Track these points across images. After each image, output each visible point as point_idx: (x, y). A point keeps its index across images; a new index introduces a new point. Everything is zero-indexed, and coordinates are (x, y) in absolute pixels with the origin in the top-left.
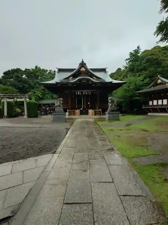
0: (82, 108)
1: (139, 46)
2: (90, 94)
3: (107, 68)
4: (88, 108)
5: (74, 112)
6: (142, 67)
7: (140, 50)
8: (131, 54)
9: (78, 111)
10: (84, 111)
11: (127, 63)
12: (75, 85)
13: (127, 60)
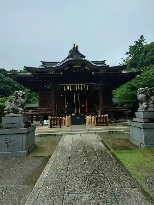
0: (74, 113)
1: (142, 36)
2: (87, 89)
3: (106, 60)
4: (84, 112)
5: (61, 120)
6: (148, 60)
7: (144, 40)
8: (131, 48)
9: (68, 119)
10: (78, 118)
11: (124, 60)
12: (61, 73)
13: (127, 53)
